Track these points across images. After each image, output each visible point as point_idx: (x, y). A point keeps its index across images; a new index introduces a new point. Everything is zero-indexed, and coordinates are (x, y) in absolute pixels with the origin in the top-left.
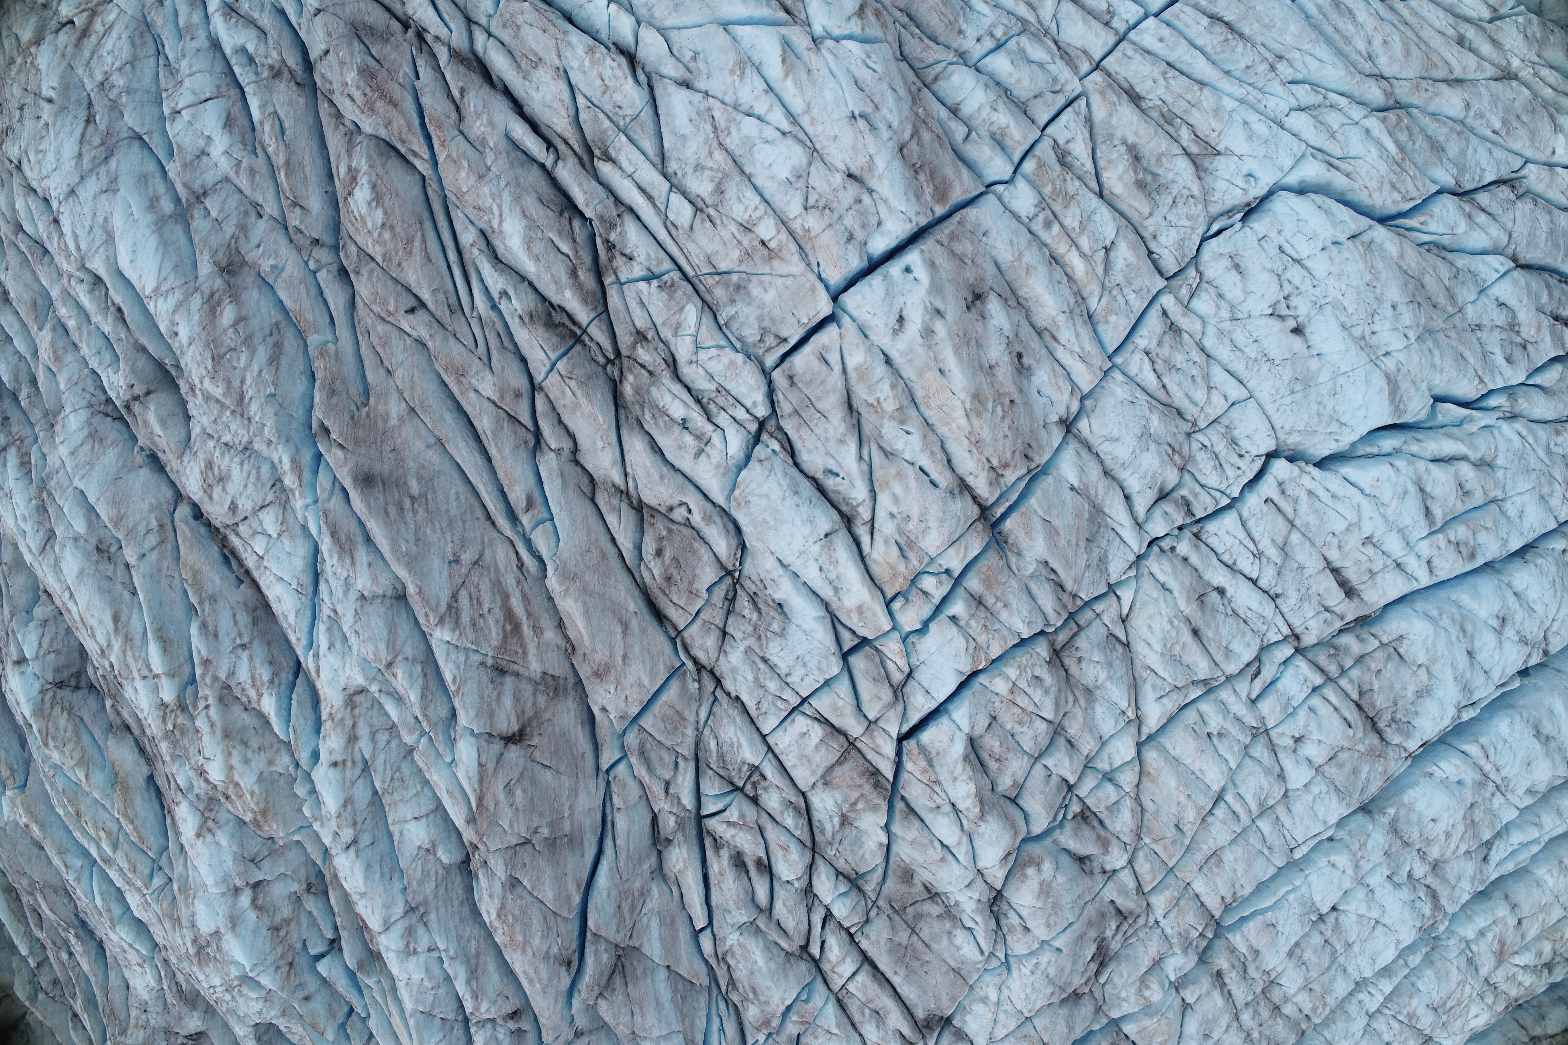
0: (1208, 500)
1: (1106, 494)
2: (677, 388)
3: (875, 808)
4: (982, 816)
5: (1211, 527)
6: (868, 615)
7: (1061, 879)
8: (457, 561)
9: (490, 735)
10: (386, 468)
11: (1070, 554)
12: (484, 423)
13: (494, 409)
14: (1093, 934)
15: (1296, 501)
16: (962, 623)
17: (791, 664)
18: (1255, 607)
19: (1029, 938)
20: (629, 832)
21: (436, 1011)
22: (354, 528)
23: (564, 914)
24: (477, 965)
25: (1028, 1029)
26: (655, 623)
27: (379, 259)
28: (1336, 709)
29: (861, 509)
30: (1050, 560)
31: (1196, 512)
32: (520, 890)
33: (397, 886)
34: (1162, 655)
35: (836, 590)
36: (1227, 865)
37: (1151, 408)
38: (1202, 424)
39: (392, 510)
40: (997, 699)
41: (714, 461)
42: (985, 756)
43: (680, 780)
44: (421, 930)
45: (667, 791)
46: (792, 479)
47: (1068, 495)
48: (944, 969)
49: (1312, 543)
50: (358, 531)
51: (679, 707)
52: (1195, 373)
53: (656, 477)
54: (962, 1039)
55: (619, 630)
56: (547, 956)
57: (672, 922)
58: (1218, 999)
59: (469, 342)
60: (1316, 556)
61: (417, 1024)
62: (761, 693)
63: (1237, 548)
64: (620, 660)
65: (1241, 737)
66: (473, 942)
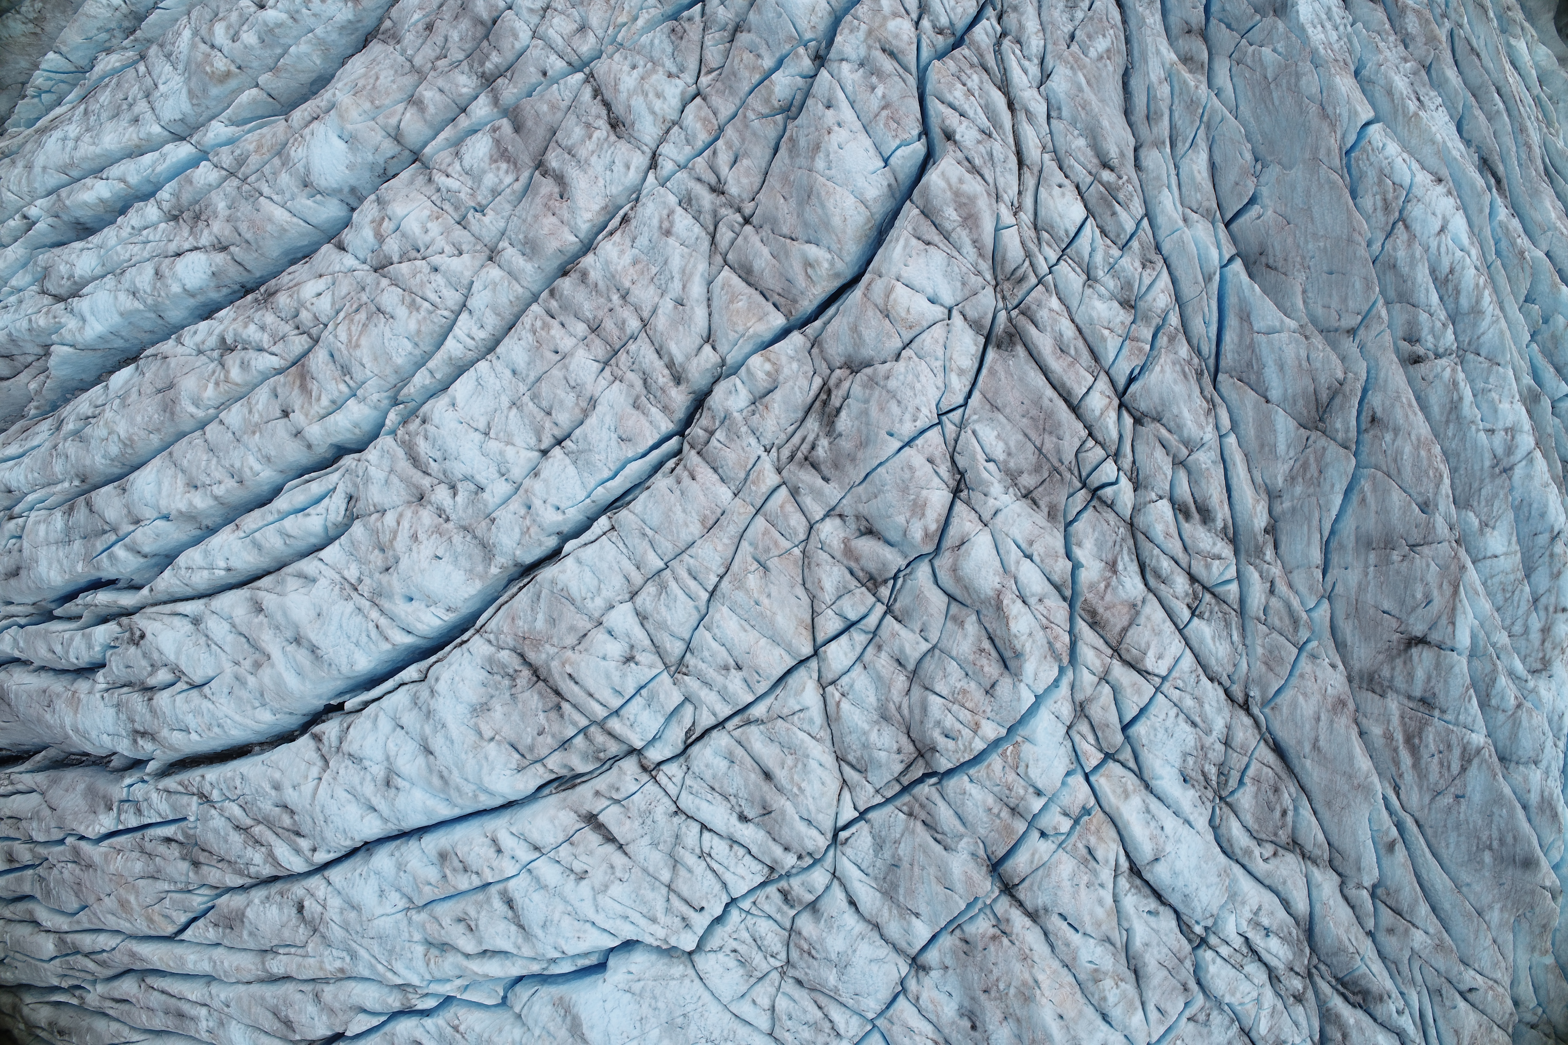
0: (766, 908)
1: (880, 910)
2: (1273, 962)
3: (1092, 586)
4: (999, 594)
5: (760, 879)
6: (1119, 791)
7: (901, 520)
8: (1457, 797)
9: (1440, 647)
10: (1510, 872)
11: (921, 858)
12: (1424, 909)
13: (1414, 921)
14: (846, 445)
15: (668, 910)
16: (1031, 790)
17: (1177, 729)
18: (704, 805)
19: (928, 451)
20: (1309, 544)
21: (1486, 365)
22: (1536, 820)
23: (1379, 474)
24: (1450, 413)
25: (907, 336)
26: (1283, 744)
27: (1495, 1028)
28: (591, 695)
29: (1128, 886)
30: (944, 853)
31: (778, 894)
32: (1420, 500)
33: (1517, 494)
34: (808, 756)
35: (1148, 811)
36: (695, 518)
37: (836, 990)
38: (775, 975)
39: (1509, 840)
40: (989, 714)
41: (1247, 908)
42: (994, 653)
43: (1263, 600)
44: (1500, 451)
45: (1272, 583)
46: (1187, 906)
47: (923, 909)
48: (1008, 410)
49: (645, 870)
50: (1533, 816)
51: (1271, 675)
52: (789, 1023)
53: (1289, 882)
54: (975, 322)
55: (1322, 743)
56: (1396, 431)
57: (1262, 446)
58: (677, 351)
59: (1427, 970)
60: (641, 858)
61: (1503, 353)
62: (1196, 693)
63: (731, 862)
64: (1323, 717)
65: (702, 666)
66: (1450, 434)
